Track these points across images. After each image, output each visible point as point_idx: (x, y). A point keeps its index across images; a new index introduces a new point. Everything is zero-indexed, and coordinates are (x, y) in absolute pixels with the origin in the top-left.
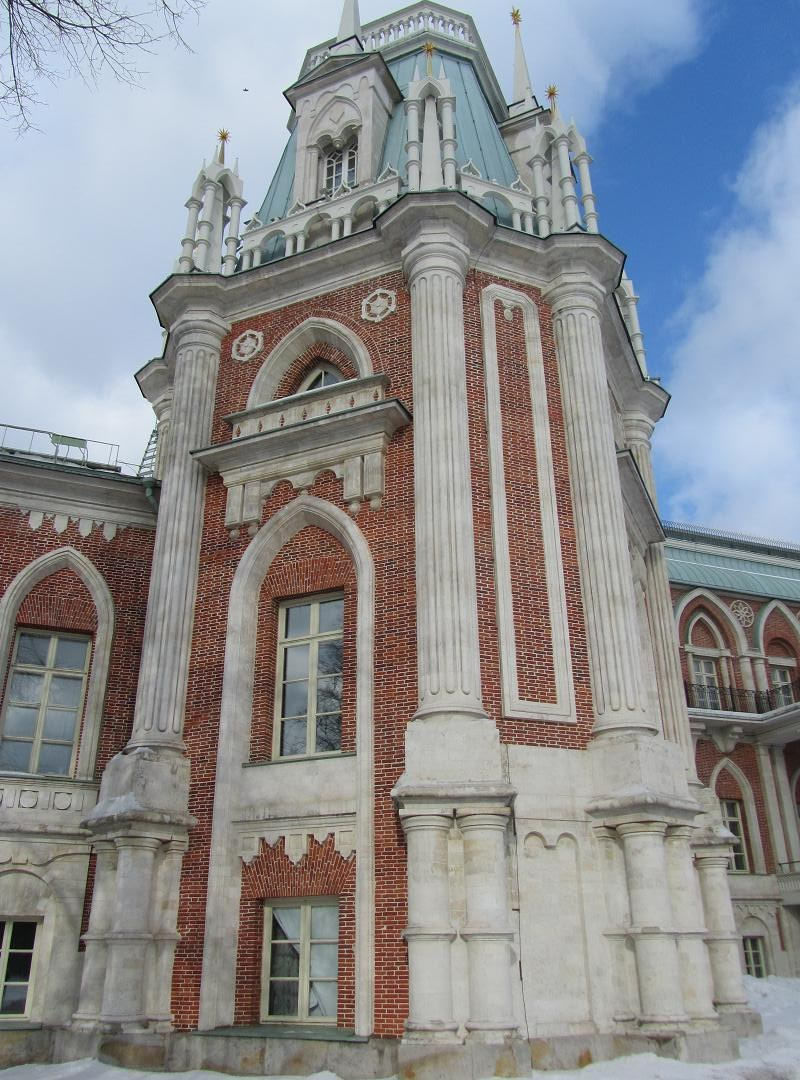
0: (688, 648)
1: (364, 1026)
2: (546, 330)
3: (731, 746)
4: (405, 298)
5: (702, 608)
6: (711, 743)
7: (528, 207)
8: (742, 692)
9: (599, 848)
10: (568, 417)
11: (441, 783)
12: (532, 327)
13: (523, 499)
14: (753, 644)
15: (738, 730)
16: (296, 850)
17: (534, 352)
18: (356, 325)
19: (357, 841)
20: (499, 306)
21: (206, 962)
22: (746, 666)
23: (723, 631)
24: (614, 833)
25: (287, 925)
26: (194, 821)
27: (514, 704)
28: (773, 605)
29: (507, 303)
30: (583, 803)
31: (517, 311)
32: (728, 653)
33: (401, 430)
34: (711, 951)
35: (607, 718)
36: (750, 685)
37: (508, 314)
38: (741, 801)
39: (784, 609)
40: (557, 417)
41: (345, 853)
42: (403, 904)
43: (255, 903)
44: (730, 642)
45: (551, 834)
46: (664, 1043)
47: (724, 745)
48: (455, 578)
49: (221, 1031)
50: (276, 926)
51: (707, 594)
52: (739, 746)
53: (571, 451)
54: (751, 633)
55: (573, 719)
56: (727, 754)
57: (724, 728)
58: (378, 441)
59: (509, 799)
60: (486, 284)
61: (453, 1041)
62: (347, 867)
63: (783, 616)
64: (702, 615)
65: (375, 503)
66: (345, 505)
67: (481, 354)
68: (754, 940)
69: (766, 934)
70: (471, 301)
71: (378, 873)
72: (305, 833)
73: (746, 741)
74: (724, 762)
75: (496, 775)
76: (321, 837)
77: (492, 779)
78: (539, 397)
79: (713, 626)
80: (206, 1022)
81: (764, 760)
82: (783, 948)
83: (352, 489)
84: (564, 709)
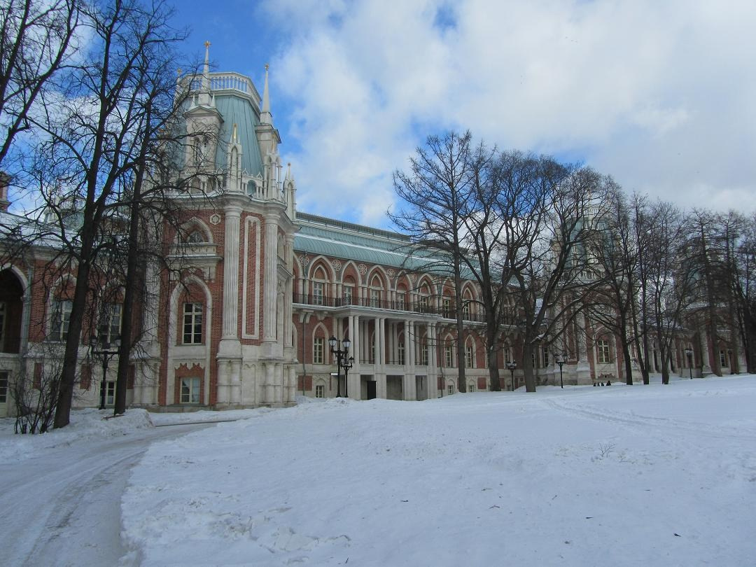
0: (313, 279)
1: (206, 403)
2: (262, 228)
3: (323, 318)
4: (224, 219)
5: (321, 263)
6: (316, 317)
7: (261, 185)
8: (331, 298)
9: (260, 367)
10: (265, 257)
11: (228, 355)
12: (258, 229)
13: (251, 283)
14: (338, 278)
15: (326, 313)
16: (190, 366)
17: (258, 237)
18: (208, 224)
19: (206, 365)
20: (250, 222)
21: (167, 391)
22: (334, 287)
23: (328, 273)
24: (264, 365)
25: (186, 383)
26: (162, 359)
27: (245, 336)
28: (349, 262)
29: (252, 221)
30: (258, 358)
31: (255, 223)
32: (328, 281)
33: (221, 262)
34: (289, 389)
35: (266, 339)
36: (335, 296)
37: (252, 224)
38: (324, 338)
39: (353, 264)
40: (262, 257)
41: (202, 368)
42: (216, 379)
43: (178, 378)
44: (330, 277)
45: (250, 365)
46: (269, 406)
47: (320, 317)
48: (233, 307)
49: (171, 405)
50: (184, 384)
51: (324, 258)
52: (326, 318)
53: (265, 267)
54: (338, 274)
55: (258, 338)
56: (321, 321)
57: (321, 312)
58: (215, 265)
59: (241, 359)
60: (247, 215)
61: (226, 405)
62: (203, 371)
63: (353, 266)
64: (320, 266)
65: (213, 282)
66: (204, 280)
67: (244, 239)
68: (321, 387)
69: (325, 385)
70: (242, 222)
71: (211, 373)
72: (192, 363)
73: (329, 316)
74: (320, 324)
75: (239, 354)
76: (196, 364)
77: (238, 354)
78: (258, 252)
79: (324, 271)
80: (168, 403)
81: (335, 323)
82: (330, 389)
83: (206, 276)
84: (256, 336)
